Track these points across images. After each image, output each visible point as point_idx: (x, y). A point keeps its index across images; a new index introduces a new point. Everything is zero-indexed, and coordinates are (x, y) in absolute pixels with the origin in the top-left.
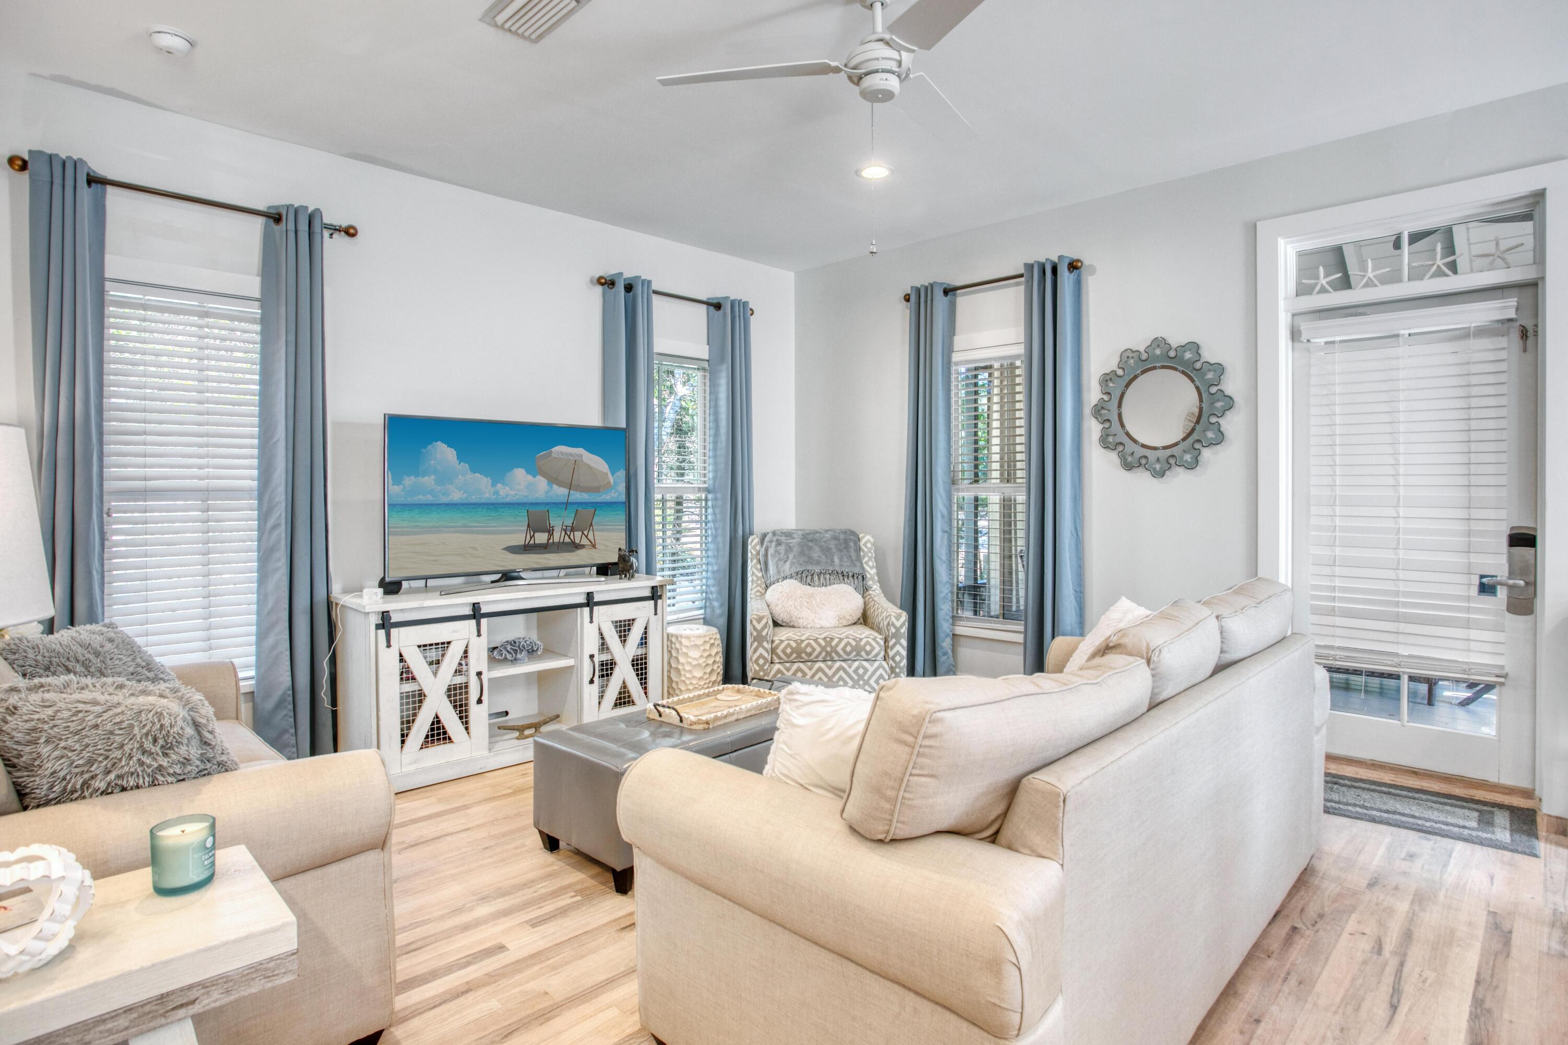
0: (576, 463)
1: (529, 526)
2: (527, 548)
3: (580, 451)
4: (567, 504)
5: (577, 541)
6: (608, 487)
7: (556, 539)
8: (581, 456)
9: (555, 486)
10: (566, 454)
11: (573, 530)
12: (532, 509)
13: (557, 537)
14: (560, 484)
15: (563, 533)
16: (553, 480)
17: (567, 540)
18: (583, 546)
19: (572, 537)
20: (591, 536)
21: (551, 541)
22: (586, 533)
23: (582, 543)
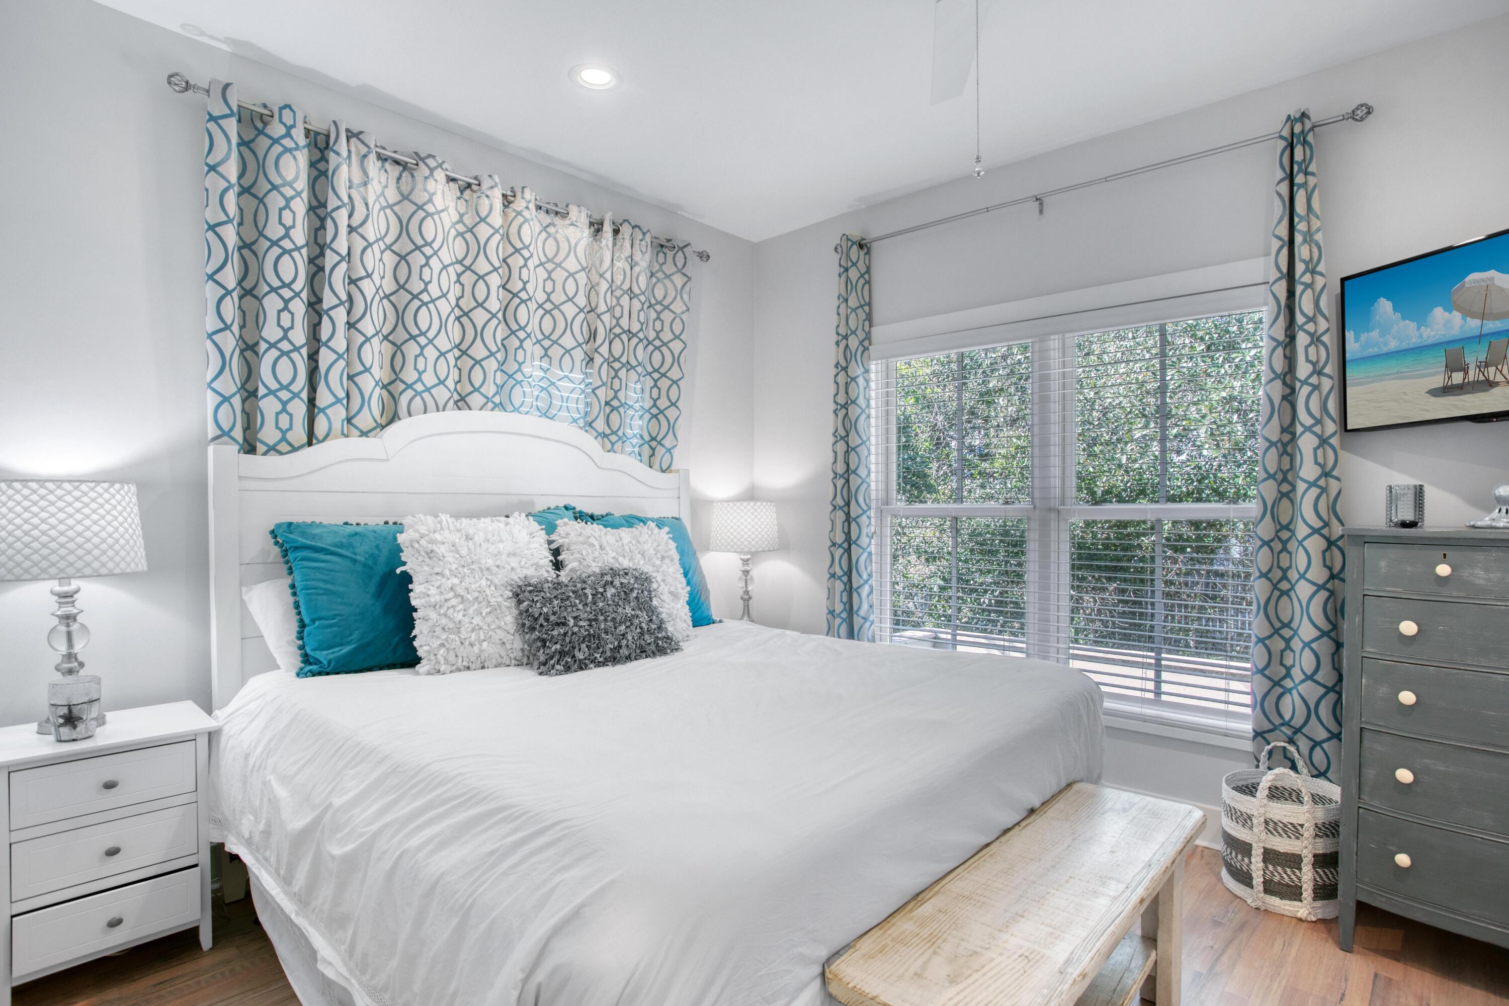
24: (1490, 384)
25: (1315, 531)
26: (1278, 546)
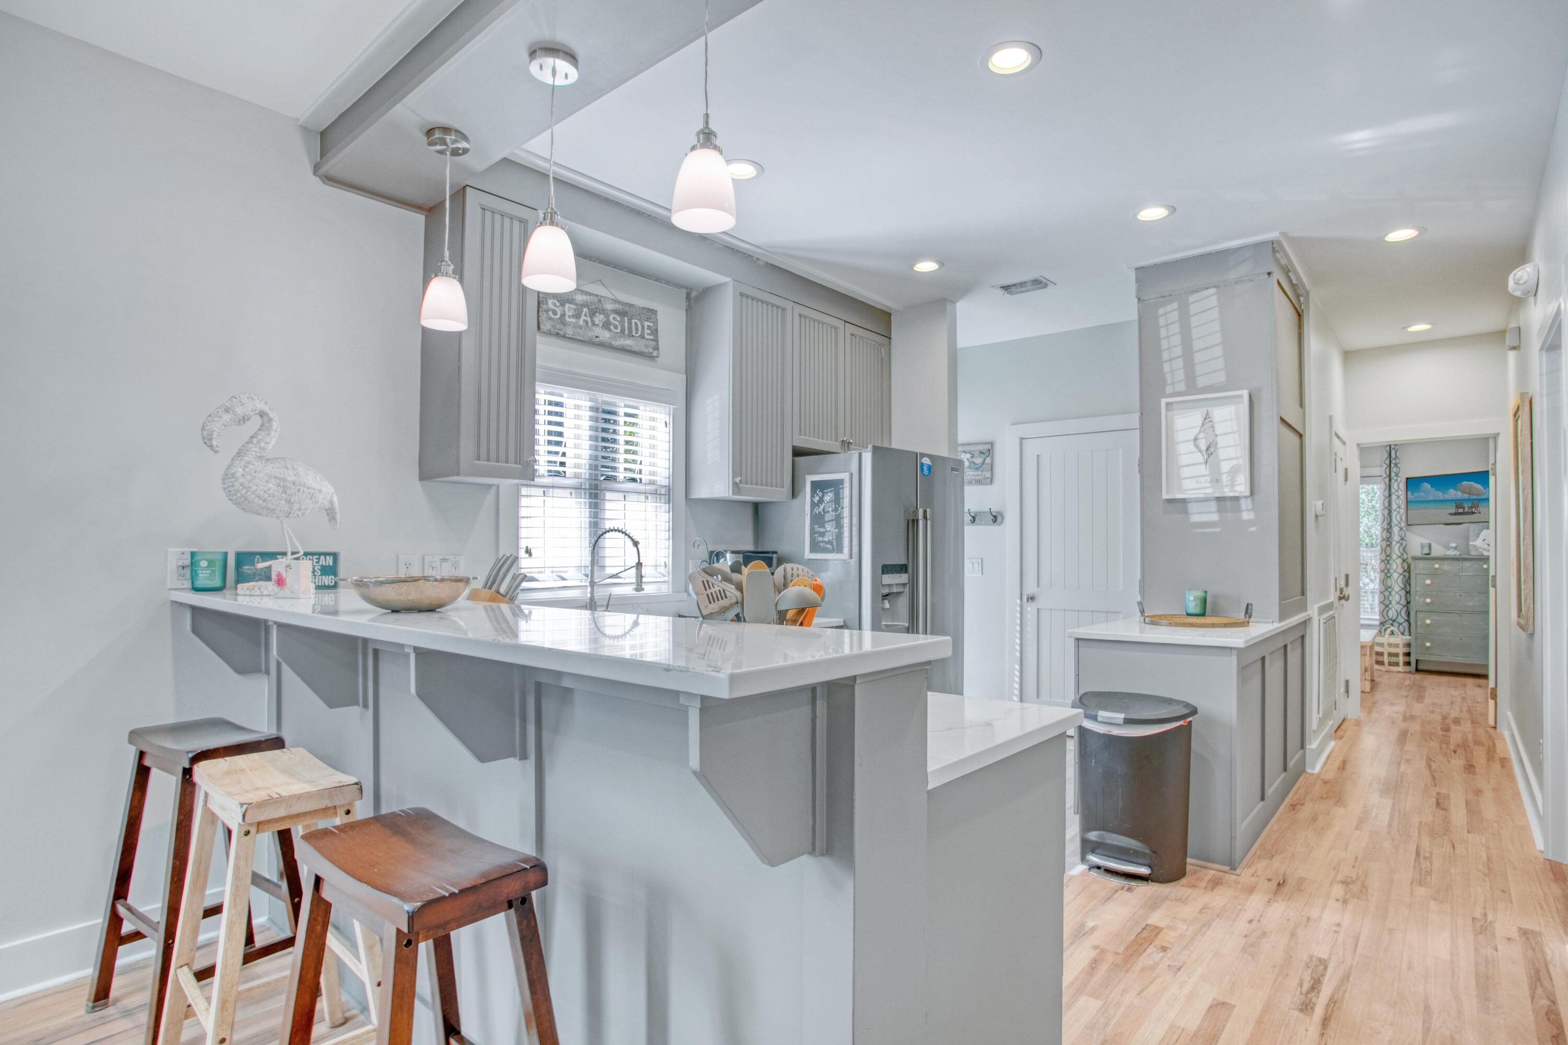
24: (1473, 513)
25: (1399, 557)
26: (1386, 562)
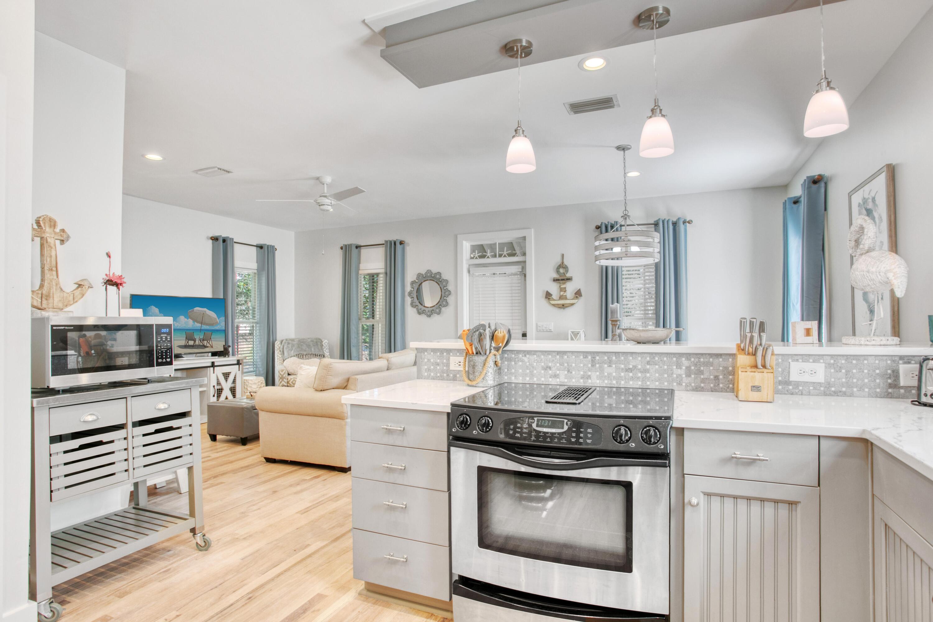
0: (204, 314)
1: (186, 338)
2: (186, 347)
3: (205, 309)
4: (201, 330)
5: (205, 345)
6: (217, 323)
7: (197, 344)
8: (206, 311)
9: (196, 323)
10: (200, 311)
11: (203, 340)
12: (188, 332)
13: (197, 342)
14: (198, 322)
15: (200, 341)
16: (195, 320)
17: (201, 344)
18: (207, 347)
19: (203, 343)
20: (210, 343)
21: (195, 344)
22: (208, 341)
23: (207, 345)
